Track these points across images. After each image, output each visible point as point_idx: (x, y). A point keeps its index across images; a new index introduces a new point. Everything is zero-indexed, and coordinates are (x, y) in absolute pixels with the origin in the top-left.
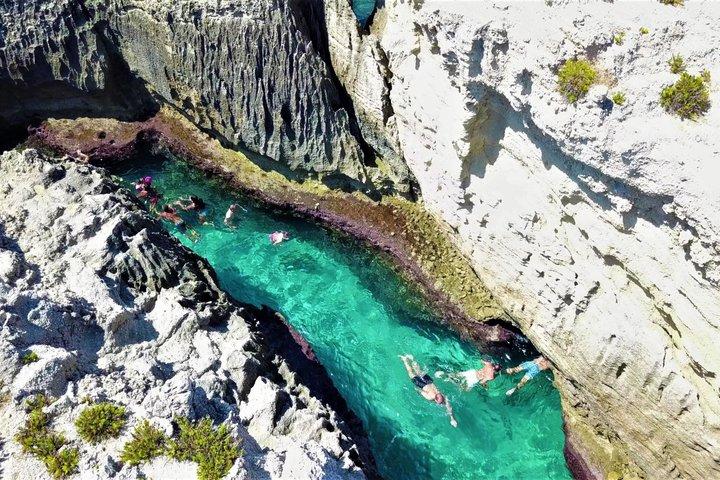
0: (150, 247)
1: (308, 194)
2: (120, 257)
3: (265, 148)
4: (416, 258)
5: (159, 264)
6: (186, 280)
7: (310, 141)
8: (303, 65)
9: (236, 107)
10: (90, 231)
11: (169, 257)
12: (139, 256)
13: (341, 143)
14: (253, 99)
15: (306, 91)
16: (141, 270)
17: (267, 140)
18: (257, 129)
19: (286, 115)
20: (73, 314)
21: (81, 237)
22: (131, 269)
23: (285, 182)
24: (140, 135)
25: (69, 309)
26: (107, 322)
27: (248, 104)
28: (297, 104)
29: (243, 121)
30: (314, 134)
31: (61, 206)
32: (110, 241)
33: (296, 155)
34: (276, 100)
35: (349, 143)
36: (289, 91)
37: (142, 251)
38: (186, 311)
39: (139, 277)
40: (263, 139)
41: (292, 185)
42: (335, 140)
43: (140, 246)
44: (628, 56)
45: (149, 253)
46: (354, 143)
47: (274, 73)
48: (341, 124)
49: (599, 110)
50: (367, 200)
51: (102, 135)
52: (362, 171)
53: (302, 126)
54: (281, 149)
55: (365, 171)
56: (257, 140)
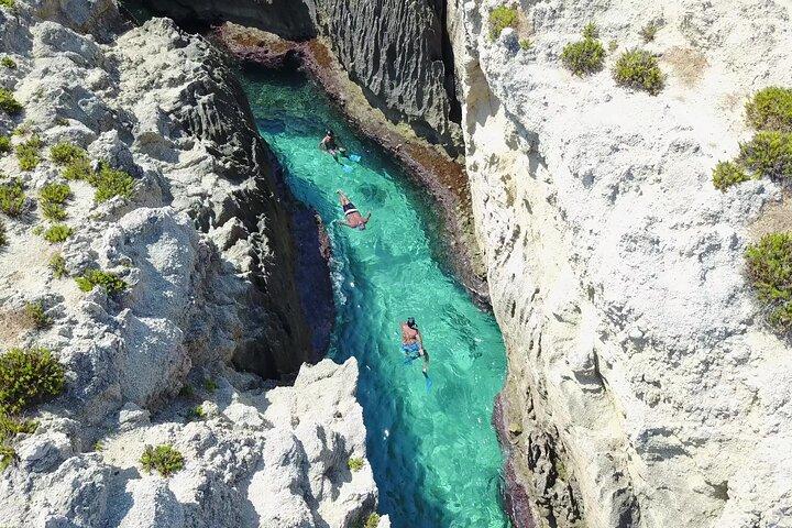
0: (211, 108)
1: (397, 135)
2: (186, 108)
3: (370, 81)
4: (458, 212)
5: (214, 123)
6: (233, 145)
7: (406, 84)
8: (412, 11)
9: (355, 39)
10: (173, 83)
11: (225, 122)
12: (201, 112)
13: (432, 91)
14: (368, 34)
15: (410, 36)
16: (200, 124)
17: (373, 75)
18: (367, 62)
19: (391, 54)
20: (114, 116)
21: (165, 84)
22: (192, 120)
23: (383, 119)
24: (291, 52)
25: (114, 112)
26: (139, 134)
27: (364, 37)
28: (400, 46)
29: (359, 54)
30: (409, 78)
31: (168, 63)
32: (183, 92)
33: (393, 94)
34: (385, 39)
35: (438, 94)
36: (397, 33)
37: (205, 109)
38: (207, 154)
39: (197, 129)
40: (370, 73)
41: (388, 124)
42: (427, 89)
43: (204, 105)
44: (549, 13)
45: (209, 112)
46: (443, 95)
47: (389, 14)
48: (436, 74)
49: (504, 49)
50: (444, 154)
51: (261, 44)
52: (443, 122)
53: (401, 68)
54: (382, 84)
55: (446, 124)
56: (365, 74)
